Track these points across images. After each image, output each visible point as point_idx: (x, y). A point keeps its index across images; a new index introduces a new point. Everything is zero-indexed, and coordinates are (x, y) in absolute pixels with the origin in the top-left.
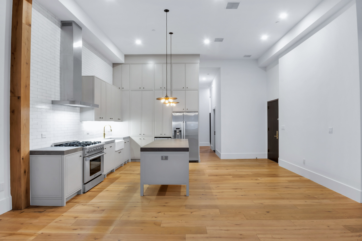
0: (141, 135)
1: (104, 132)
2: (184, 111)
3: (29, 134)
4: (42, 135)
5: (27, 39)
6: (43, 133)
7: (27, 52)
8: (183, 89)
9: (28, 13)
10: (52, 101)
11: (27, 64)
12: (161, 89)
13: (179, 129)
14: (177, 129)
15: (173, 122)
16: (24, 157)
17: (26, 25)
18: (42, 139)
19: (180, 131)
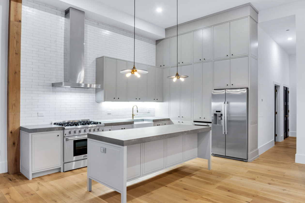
0: (180, 118)
1: (133, 113)
2: (228, 87)
3: (20, 112)
4: (38, 114)
5: (17, 33)
6: (39, 112)
7: (17, 44)
8: (228, 57)
9: (17, 12)
10: (52, 83)
11: (17, 54)
12: (200, 61)
13: (220, 112)
14: (217, 112)
15: (212, 103)
16: (13, 132)
17: (15, 22)
18: (39, 117)
19: (222, 115)
